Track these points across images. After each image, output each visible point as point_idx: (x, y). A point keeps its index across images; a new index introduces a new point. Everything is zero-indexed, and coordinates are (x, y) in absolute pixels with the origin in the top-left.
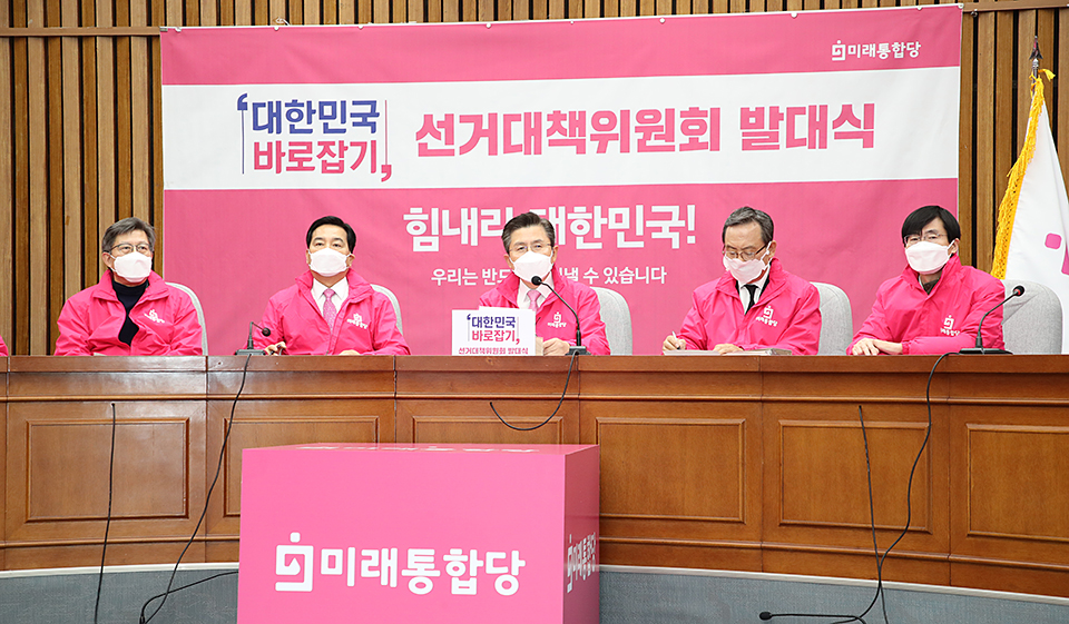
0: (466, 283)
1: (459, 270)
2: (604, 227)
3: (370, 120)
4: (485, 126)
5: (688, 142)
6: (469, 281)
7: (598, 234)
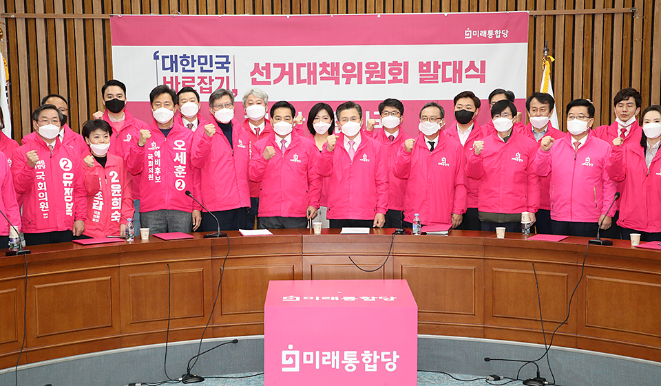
3: (225, 65)
4: (287, 69)
5: (392, 79)
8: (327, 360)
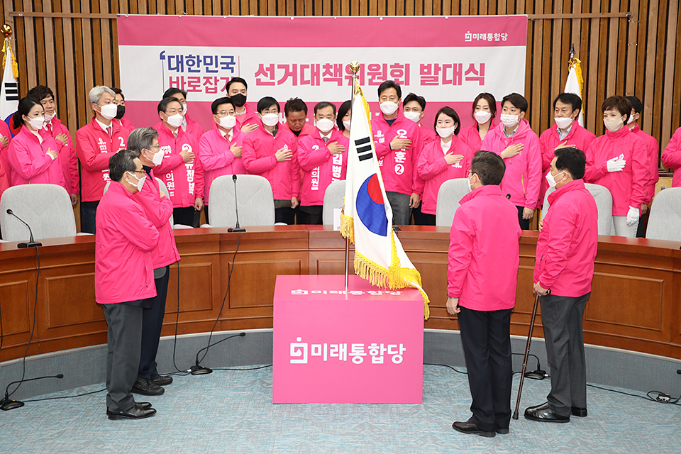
3: (230, 66)
4: (291, 70)
8: (334, 353)
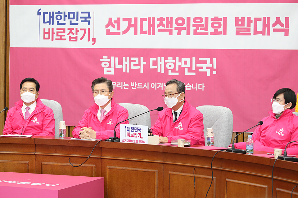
0: (125, 88)
1: (122, 82)
2: (180, 66)
3: (88, 19)
4: (133, 23)
5: (214, 31)
6: (126, 87)
7: (177, 69)
